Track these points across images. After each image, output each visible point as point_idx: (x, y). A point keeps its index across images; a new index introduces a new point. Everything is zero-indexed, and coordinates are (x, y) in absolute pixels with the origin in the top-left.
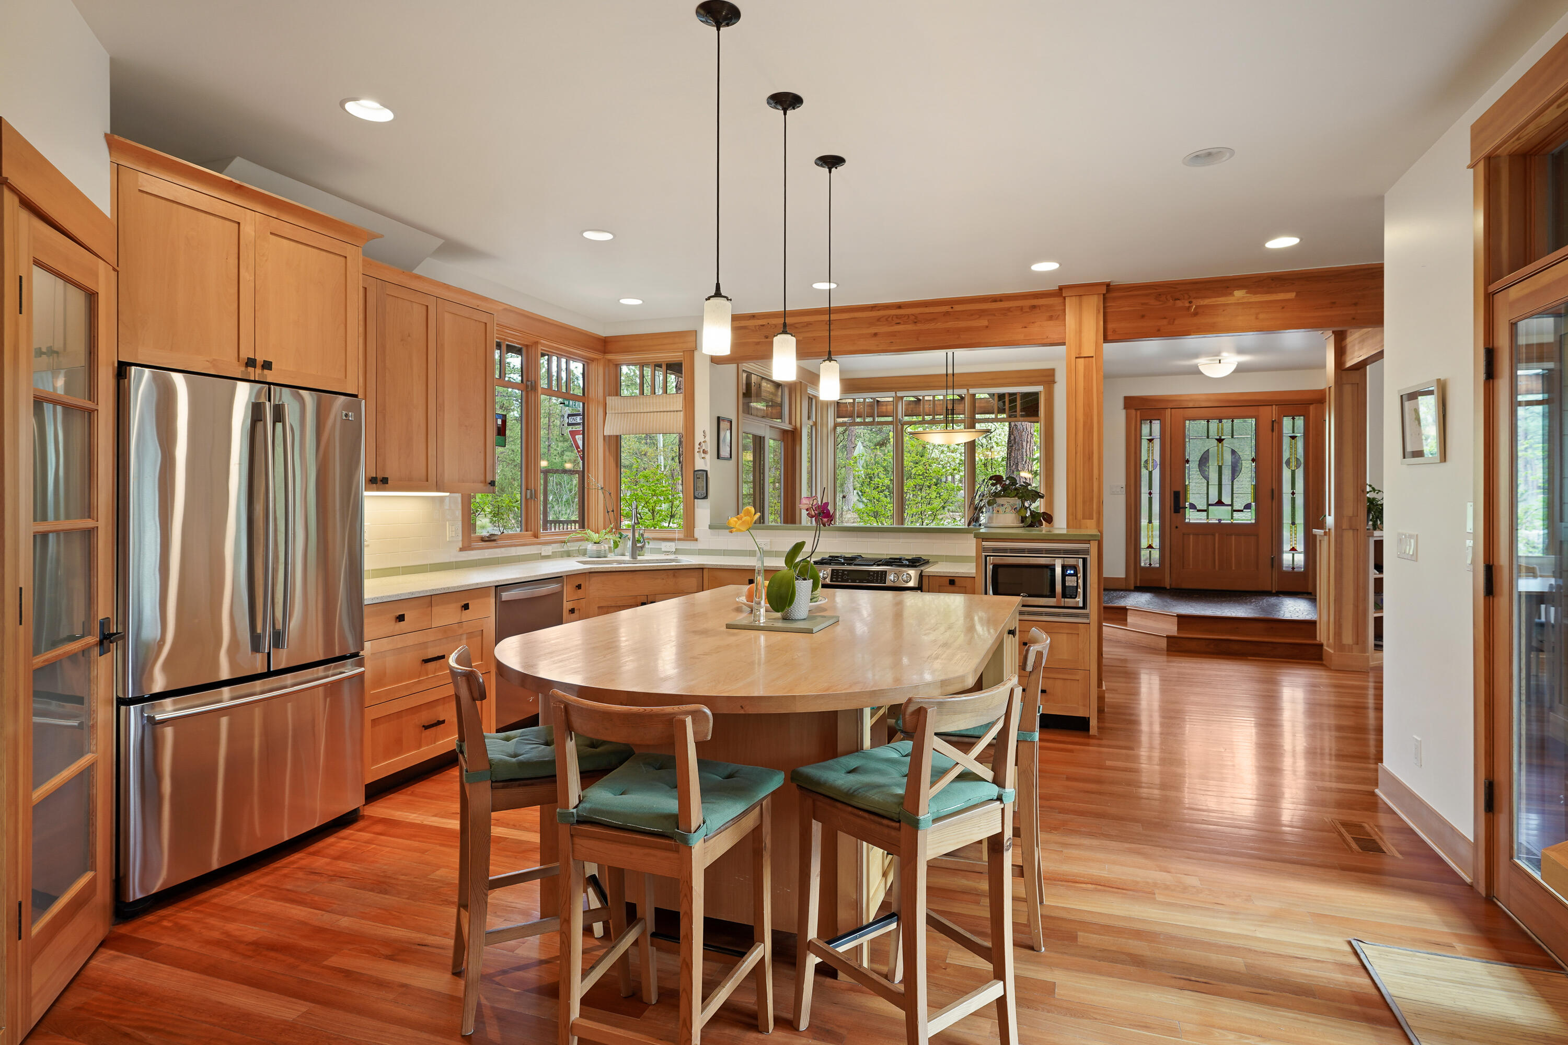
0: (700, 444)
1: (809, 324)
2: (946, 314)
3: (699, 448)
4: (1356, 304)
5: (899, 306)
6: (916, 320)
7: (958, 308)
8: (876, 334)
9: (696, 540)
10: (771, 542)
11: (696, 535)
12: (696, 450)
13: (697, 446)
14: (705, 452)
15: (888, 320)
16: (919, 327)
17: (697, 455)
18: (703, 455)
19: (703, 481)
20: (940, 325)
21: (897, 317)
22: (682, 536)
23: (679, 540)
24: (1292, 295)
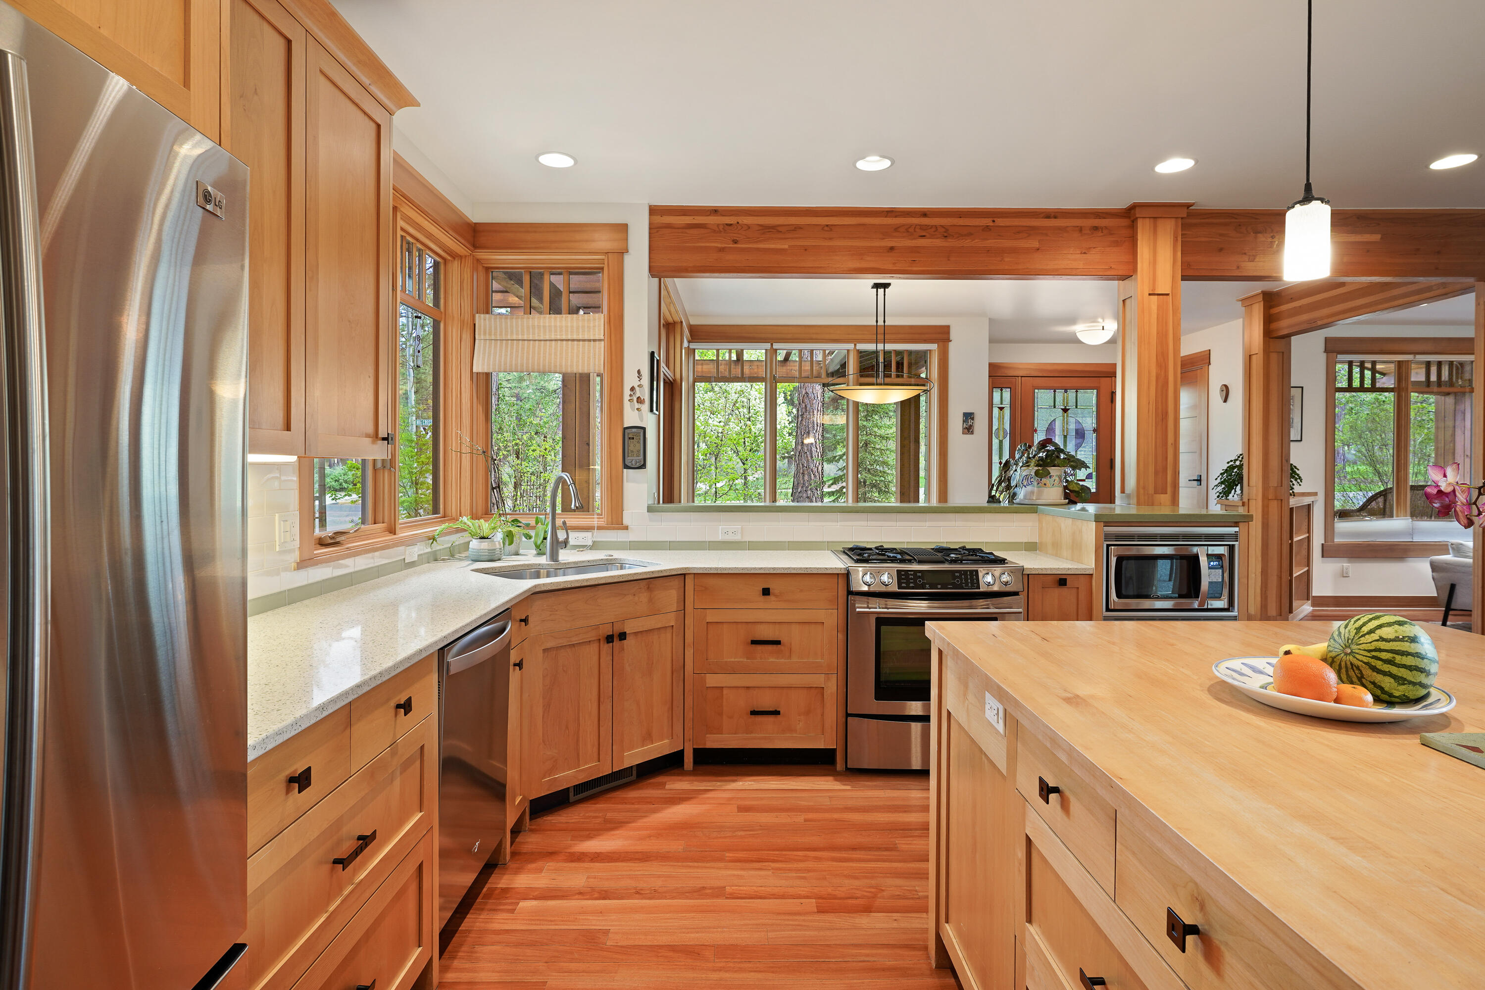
0: (632, 389)
1: (797, 228)
2: (987, 228)
3: (631, 395)
4: (1439, 253)
5: (924, 213)
6: (946, 233)
7: (1000, 222)
8: (892, 249)
9: (626, 528)
10: (742, 528)
11: (626, 521)
12: (626, 397)
13: (627, 392)
14: (640, 401)
15: (909, 231)
16: (951, 243)
17: (627, 404)
18: (637, 405)
19: (639, 442)
20: (977, 243)
21: (923, 227)
22: (602, 523)
23: (600, 528)
24: (1376, 237)
